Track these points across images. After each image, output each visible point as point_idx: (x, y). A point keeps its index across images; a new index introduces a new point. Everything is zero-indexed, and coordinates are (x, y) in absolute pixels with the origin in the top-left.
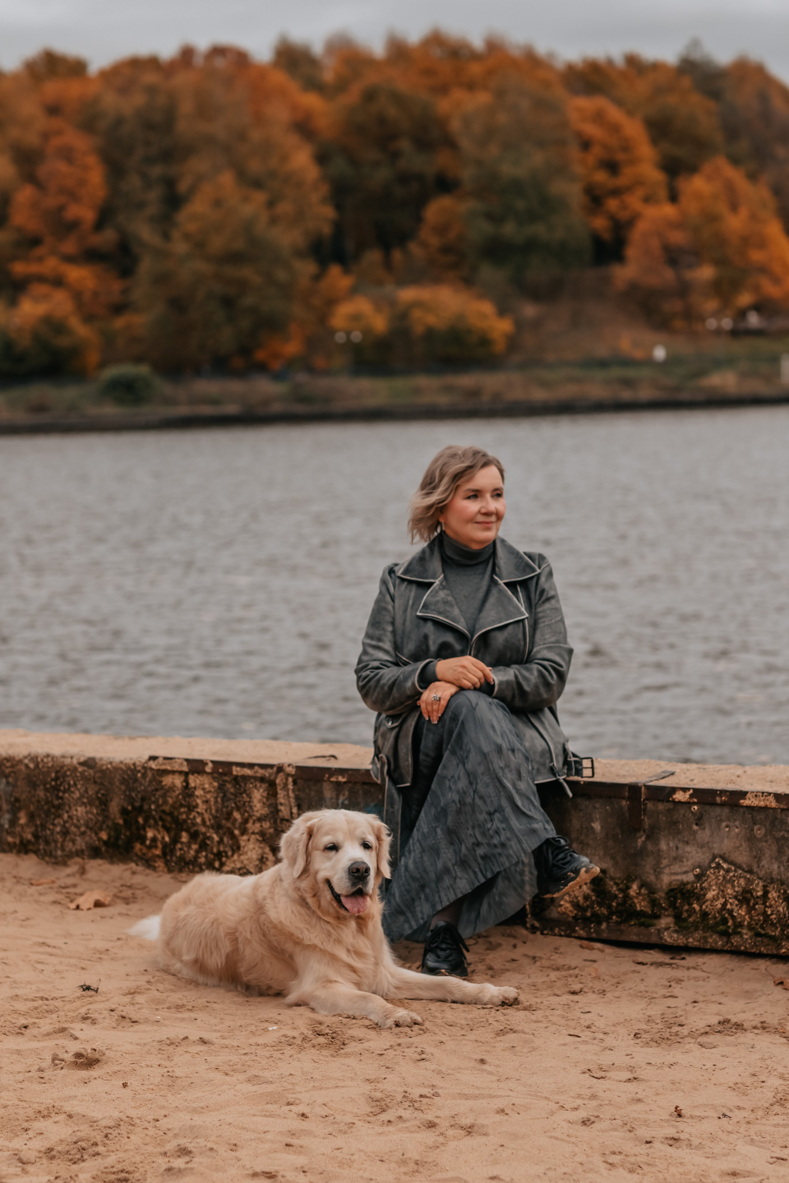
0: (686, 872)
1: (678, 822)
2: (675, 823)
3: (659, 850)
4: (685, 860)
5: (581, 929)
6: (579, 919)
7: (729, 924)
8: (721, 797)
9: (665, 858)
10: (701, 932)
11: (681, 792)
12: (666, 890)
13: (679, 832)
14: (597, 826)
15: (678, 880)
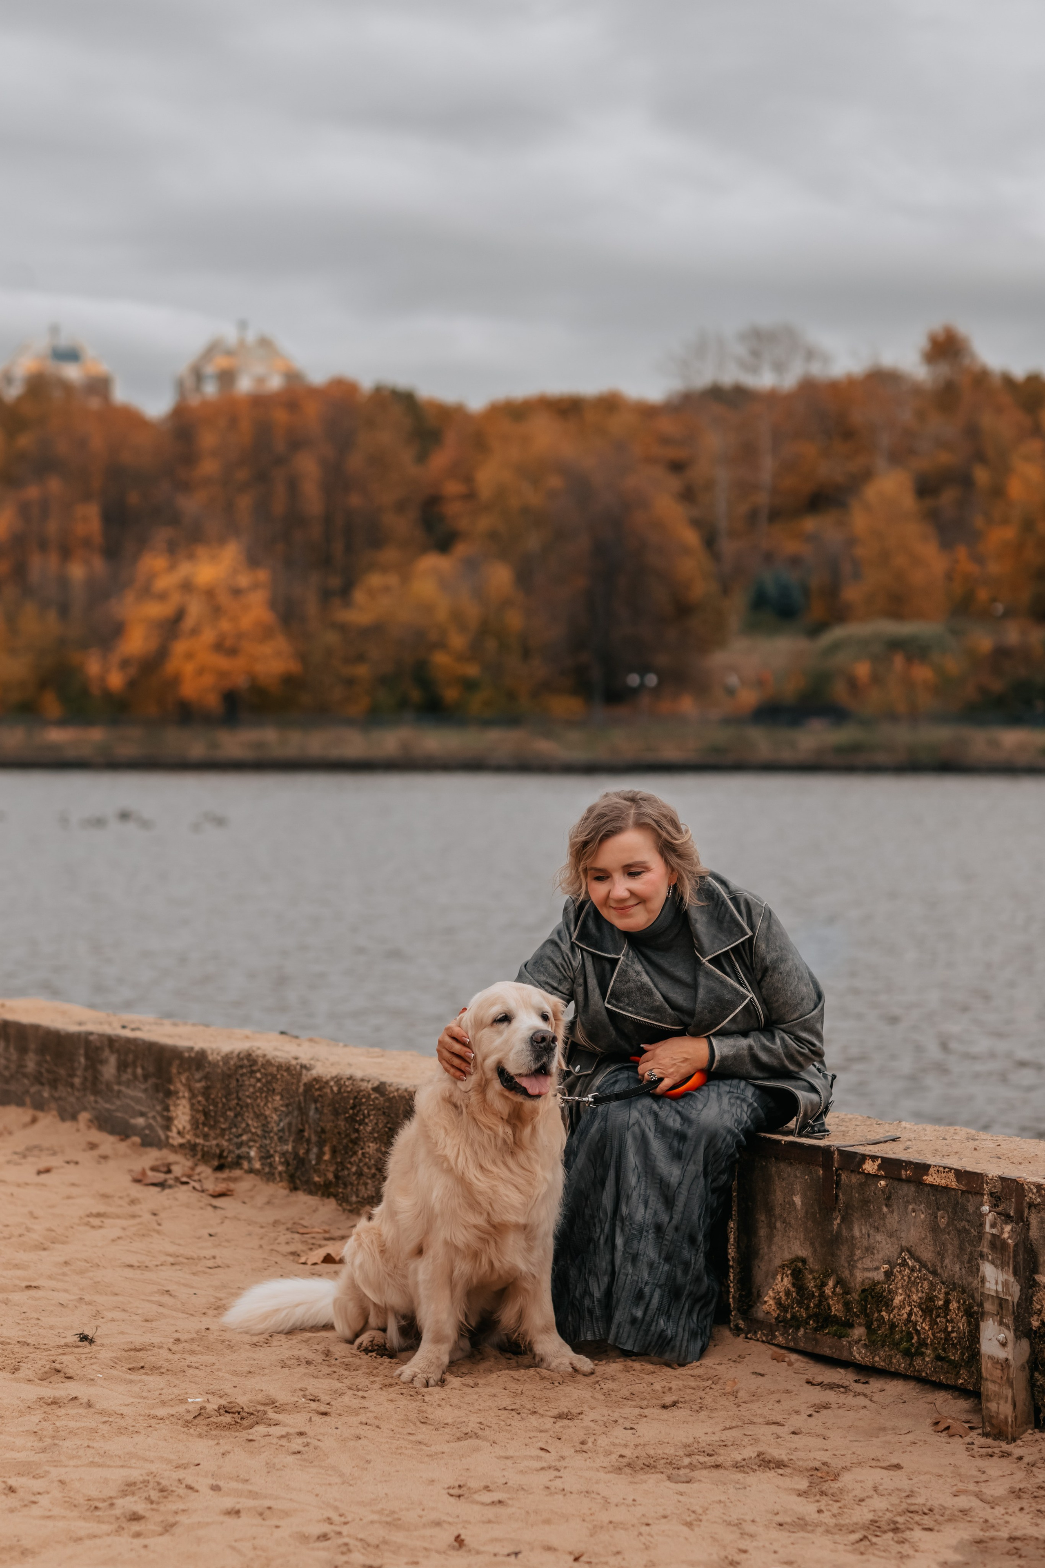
0: (877, 1269)
1: (869, 1201)
2: (866, 1202)
3: (853, 1237)
4: (875, 1252)
5: (782, 1335)
6: (780, 1322)
7: (913, 1341)
8: (906, 1171)
9: (858, 1249)
10: (887, 1349)
11: (870, 1162)
12: (860, 1291)
13: (870, 1215)
14: (797, 1200)
15: (870, 1279)
